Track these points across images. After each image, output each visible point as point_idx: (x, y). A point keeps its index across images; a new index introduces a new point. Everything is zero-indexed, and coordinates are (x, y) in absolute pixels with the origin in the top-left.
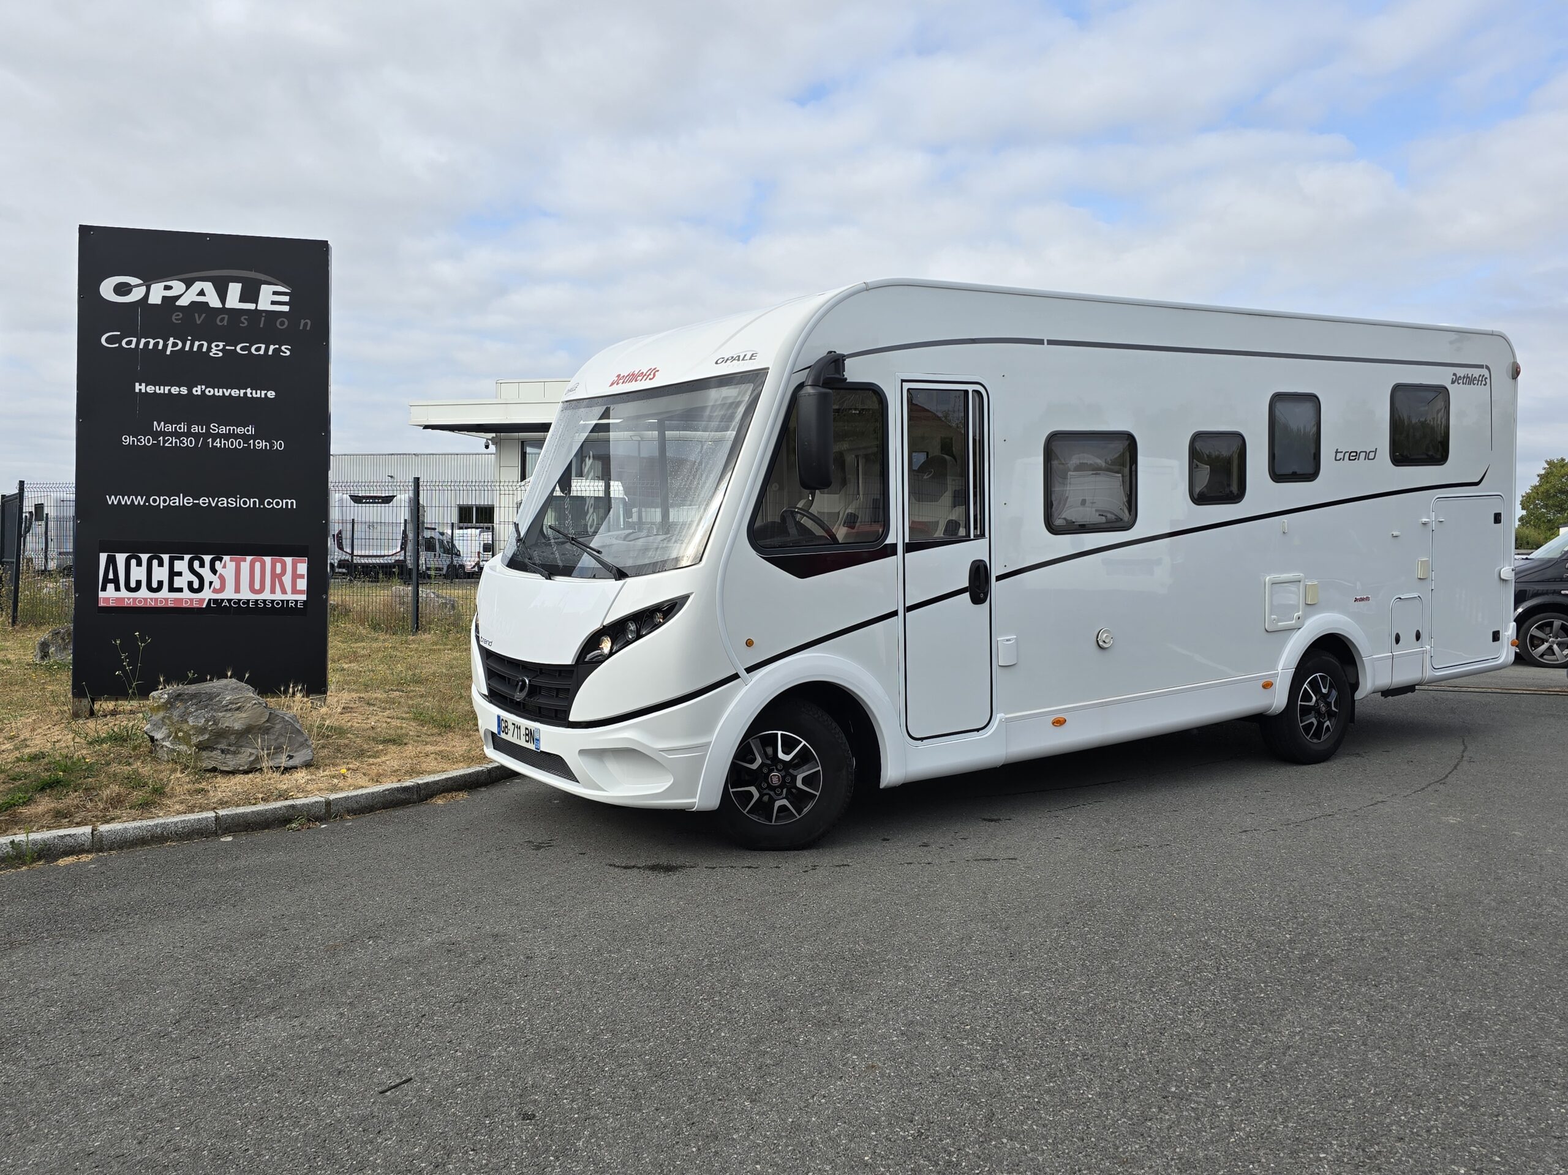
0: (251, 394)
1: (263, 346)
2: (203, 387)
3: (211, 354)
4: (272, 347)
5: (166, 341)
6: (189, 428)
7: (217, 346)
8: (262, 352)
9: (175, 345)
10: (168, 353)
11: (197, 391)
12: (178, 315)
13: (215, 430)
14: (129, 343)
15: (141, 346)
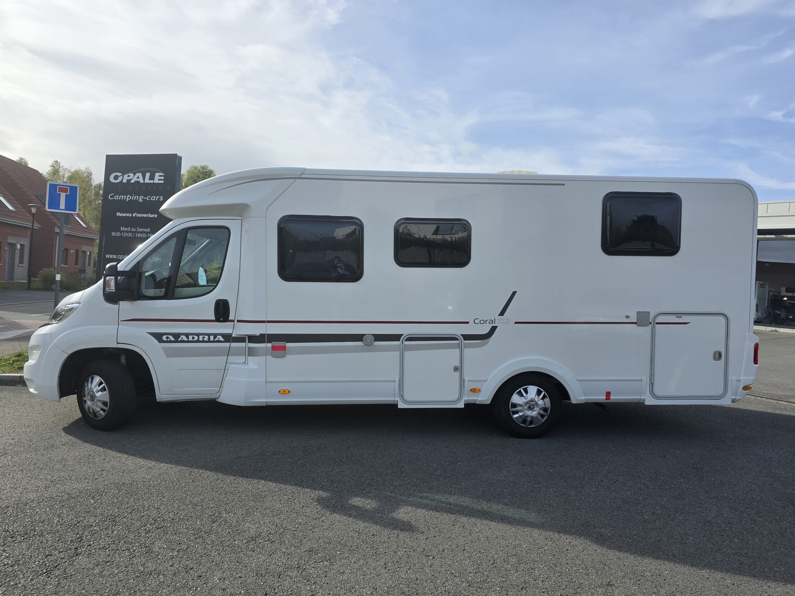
0: (150, 216)
1: (155, 197)
2: (136, 213)
3: (139, 201)
4: (157, 197)
5: (127, 196)
6: (131, 230)
7: (141, 198)
8: (154, 199)
9: (129, 198)
10: (127, 201)
11: (134, 215)
12: (131, 186)
13: (138, 230)
14: (116, 198)
15: (120, 199)
